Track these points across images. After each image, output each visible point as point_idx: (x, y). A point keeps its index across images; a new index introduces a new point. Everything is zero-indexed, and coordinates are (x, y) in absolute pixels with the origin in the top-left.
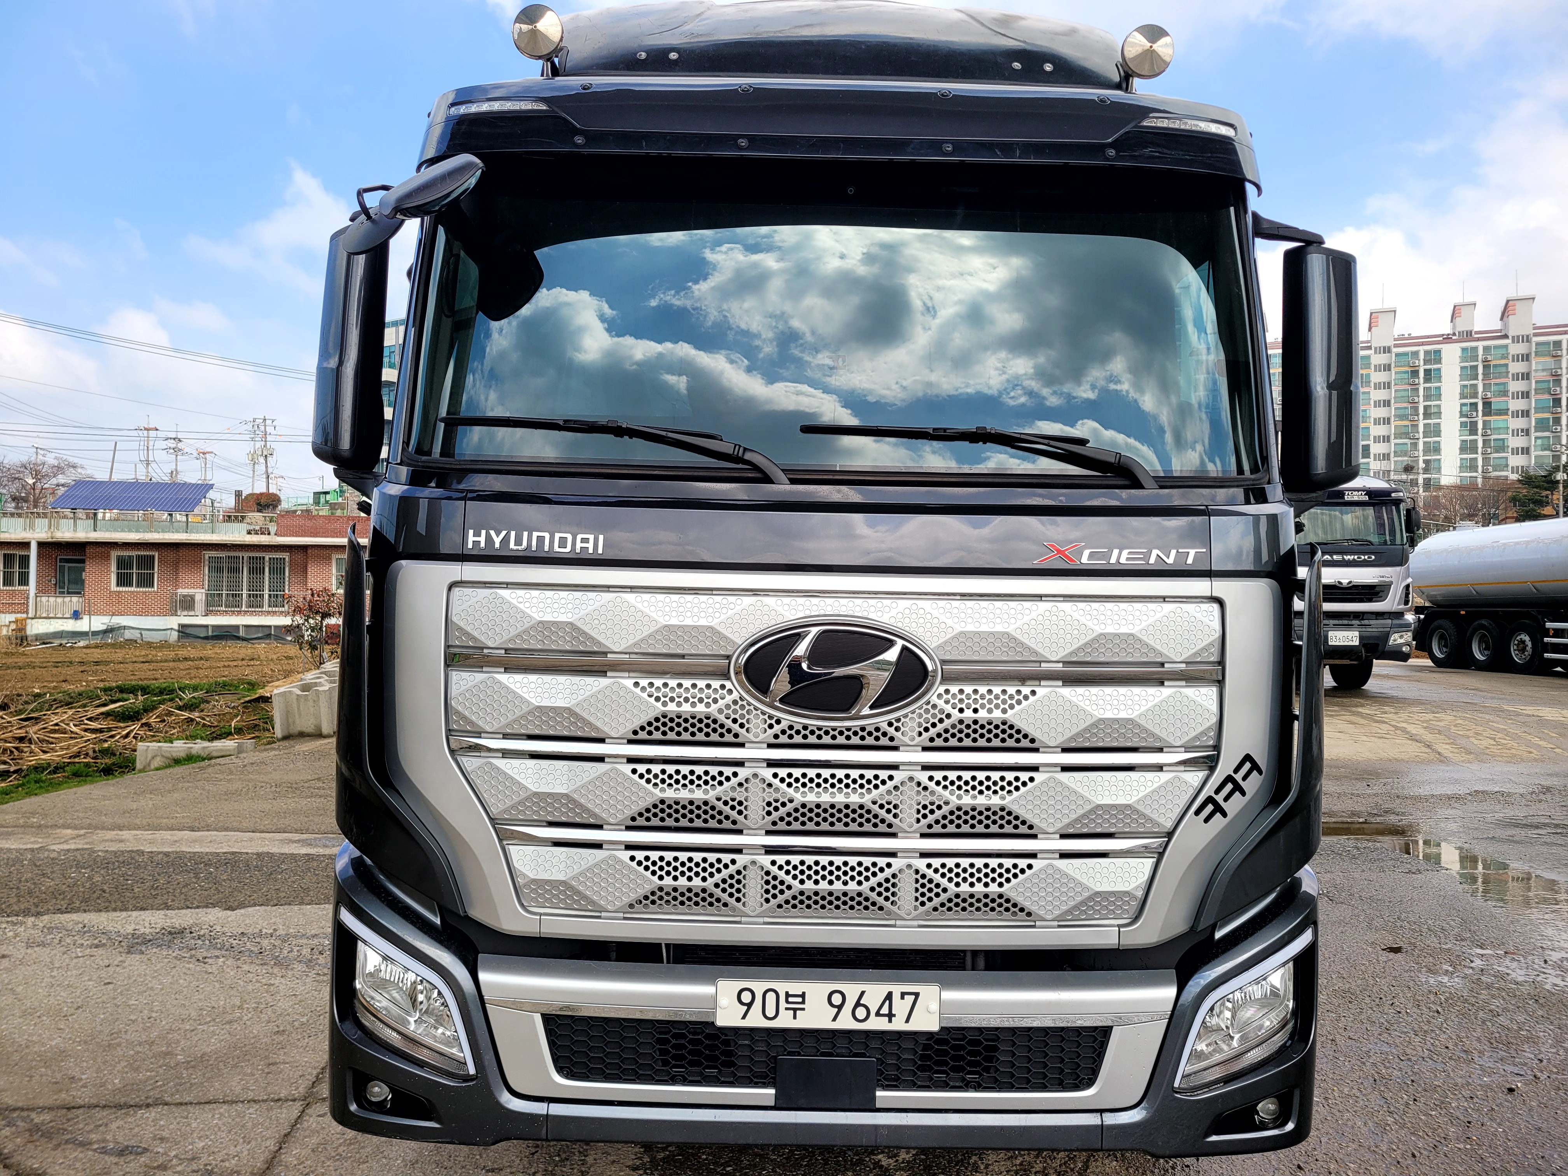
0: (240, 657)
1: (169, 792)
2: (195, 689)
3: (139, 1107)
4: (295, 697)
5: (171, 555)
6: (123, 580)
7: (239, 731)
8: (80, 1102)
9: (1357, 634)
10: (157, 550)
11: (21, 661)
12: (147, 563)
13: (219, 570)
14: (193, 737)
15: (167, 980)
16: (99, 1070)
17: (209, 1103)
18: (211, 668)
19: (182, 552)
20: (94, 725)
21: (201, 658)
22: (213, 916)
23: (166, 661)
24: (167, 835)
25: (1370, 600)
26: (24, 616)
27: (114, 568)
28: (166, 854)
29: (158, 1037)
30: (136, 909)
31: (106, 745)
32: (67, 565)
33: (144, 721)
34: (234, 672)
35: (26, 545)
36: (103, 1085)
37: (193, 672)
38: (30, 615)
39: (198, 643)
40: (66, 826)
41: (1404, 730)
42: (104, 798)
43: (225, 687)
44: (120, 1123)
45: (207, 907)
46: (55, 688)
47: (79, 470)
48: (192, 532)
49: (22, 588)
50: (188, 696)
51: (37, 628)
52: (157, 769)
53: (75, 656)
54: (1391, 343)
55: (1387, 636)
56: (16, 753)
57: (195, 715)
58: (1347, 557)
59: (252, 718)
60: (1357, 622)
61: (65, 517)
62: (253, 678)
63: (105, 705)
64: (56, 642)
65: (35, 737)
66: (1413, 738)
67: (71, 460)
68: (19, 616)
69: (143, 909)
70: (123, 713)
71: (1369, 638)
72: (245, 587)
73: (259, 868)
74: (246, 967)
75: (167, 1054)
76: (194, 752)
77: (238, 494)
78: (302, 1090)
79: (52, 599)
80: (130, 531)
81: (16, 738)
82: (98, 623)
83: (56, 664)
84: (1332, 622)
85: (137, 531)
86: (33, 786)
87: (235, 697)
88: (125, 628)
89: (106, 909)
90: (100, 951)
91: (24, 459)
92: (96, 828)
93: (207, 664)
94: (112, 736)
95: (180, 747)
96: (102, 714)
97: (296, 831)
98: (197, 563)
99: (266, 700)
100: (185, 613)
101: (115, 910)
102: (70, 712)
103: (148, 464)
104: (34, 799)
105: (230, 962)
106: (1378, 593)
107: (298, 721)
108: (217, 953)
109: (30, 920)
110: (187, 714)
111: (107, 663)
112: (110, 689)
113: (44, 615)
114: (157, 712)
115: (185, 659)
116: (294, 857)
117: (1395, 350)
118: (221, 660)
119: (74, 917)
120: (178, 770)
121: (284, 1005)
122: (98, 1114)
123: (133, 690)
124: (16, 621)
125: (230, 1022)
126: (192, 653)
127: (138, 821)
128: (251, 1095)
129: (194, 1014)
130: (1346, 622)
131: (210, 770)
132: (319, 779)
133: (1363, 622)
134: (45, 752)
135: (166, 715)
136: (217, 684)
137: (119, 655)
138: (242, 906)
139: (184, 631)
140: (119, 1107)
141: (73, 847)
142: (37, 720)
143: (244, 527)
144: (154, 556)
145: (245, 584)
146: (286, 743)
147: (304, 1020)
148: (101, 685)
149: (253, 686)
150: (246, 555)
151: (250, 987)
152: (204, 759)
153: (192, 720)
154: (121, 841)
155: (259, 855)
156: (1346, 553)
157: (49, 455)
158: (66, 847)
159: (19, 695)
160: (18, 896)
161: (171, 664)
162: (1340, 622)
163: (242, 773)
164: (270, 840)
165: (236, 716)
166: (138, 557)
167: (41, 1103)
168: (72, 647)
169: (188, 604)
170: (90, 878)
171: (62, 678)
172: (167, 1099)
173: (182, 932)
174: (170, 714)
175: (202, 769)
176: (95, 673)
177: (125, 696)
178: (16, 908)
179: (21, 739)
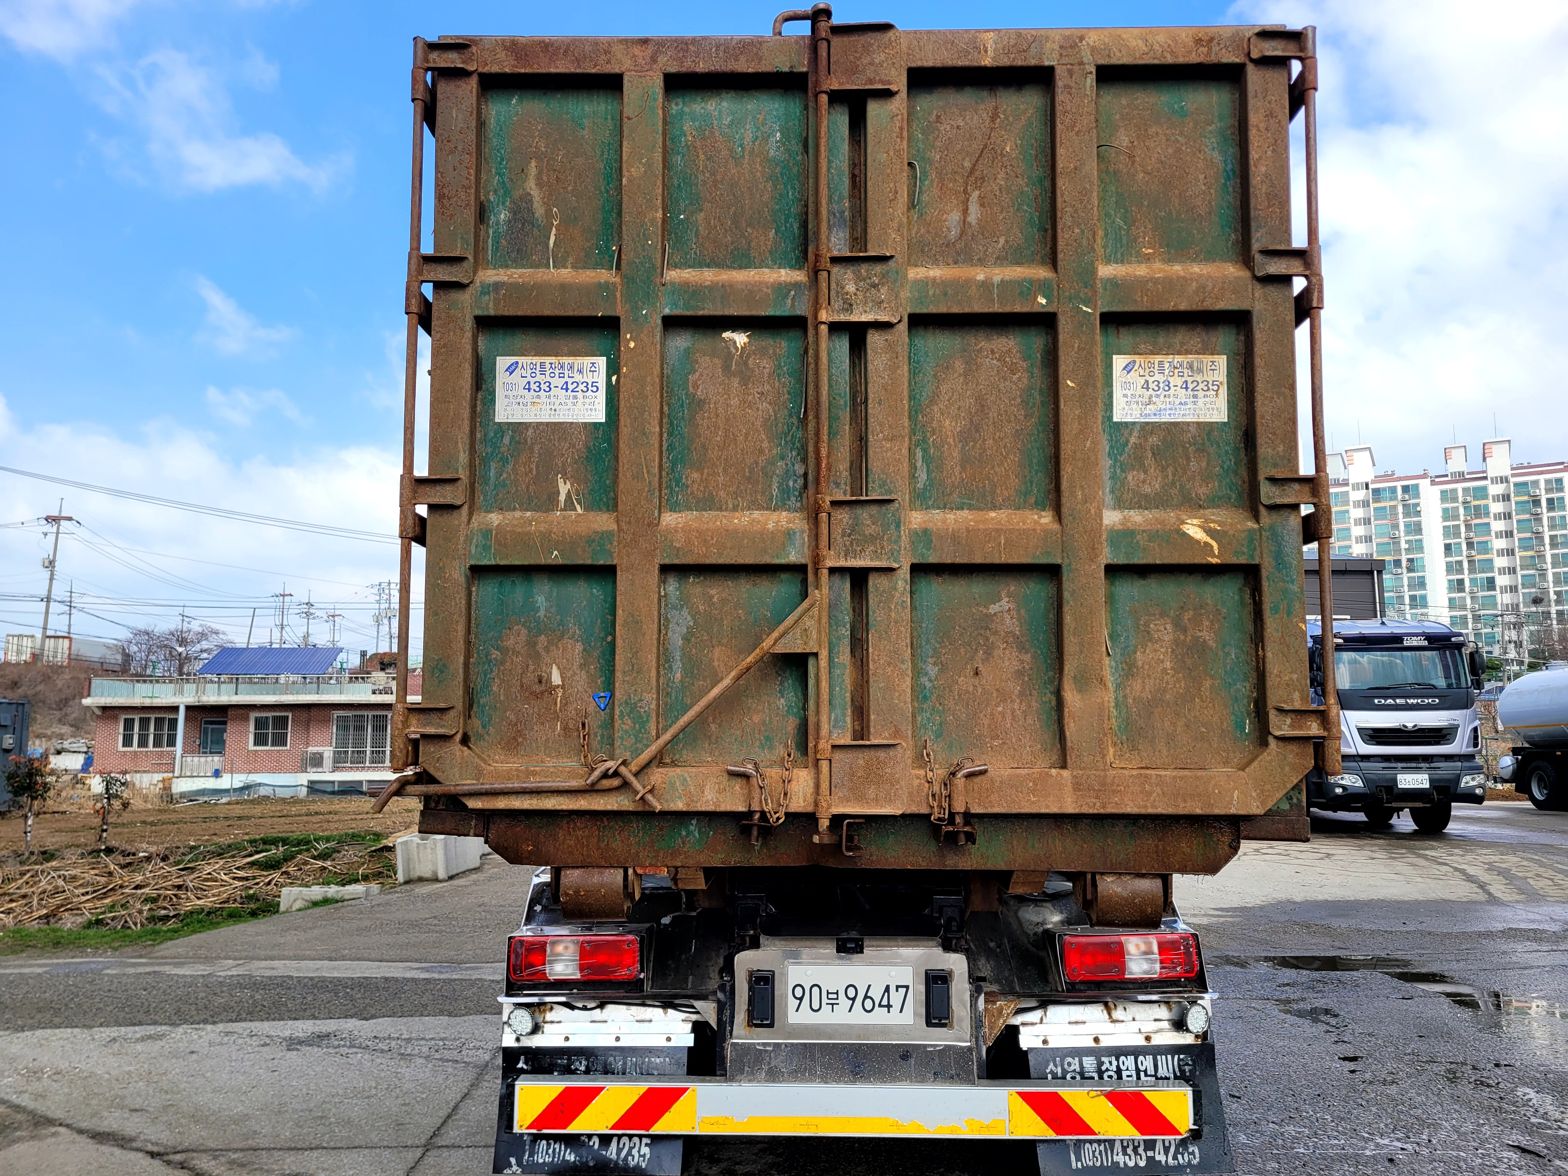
0: (365, 810)
1: (311, 929)
2: (328, 840)
3: (306, 1150)
4: (415, 845)
5: (304, 715)
6: (260, 740)
7: (366, 878)
8: (262, 1146)
9: (1426, 776)
10: (291, 710)
11: (173, 817)
12: (281, 722)
13: (346, 728)
14: (328, 883)
15: (319, 1069)
16: (273, 1127)
17: (355, 1148)
18: (339, 821)
19: (314, 712)
20: (241, 874)
21: (331, 813)
22: (352, 1024)
23: (300, 815)
24: (311, 964)
25: (1437, 743)
26: (171, 775)
27: (252, 728)
28: (311, 979)
29: (315, 1106)
30: (291, 1019)
31: (251, 892)
32: (210, 726)
33: (284, 870)
34: (361, 824)
35: (175, 709)
36: (278, 1136)
37: (325, 825)
38: (176, 774)
39: (326, 797)
40: (227, 958)
41: (1463, 872)
42: (257, 934)
43: (355, 838)
44: (292, 1159)
45: (346, 1017)
46: (207, 841)
47: (221, 636)
48: (323, 693)
49: (169, 749)
50: (321, 846)
51: (181, 786)
52: (300, 910)
53: (221, 812)
54: (1508, 472)
55: (1458, 779)
56: (175, 899)
57: (328, 864)
58: (1410, 701)
59: (376, 867)
60: (1427, 765)
61: (212, 682)
62: (378, 829)
63: (251, 855)
64: (202, 799)
65: (191, 885)
66: (1470, 879)
67: (215, 626)
68: (166, 775)
69: (295, 1019)
70: (266, 863)
71: (1439, 780)
72: (369, 744)
73: (386, 989)
74: (379, 1061)
75: (322, 1117)
76: (329, 895)
77: (363, 654)
78: (423, 1141)
79: (196, 759)
80: (268, 694)
81: (175, 886)
82: (238, 780)
83: (205, 820)
84: (1400, 765)
85: (274, 694)
86: (197, 926)
87: (361, 847)
88: (260, 785)
89: (267, 1019)
90: (266, 1049)
91: (172, 627)
92: (252, 958)
93: (336, 818)
94: (257, 884)
95: (317, 892)
96: (248, 863)
97: (416, 961)
98: (326, 721)
99: (390, 849)
100: (314, 770)
101: (274, 1020)
102: (221, 862)
103: (282, 628)
104: (198, 935)
105: (367, 1056)
106: (1445, 736)
107: (417, 867)
108: (355, 1050)
109: (209, 1027)
110: (320, 863)
111: (248, 818)
112: (255, 841)
113: (188, 774)
114: (295, 861)
115: (316, 813)
116: (414, 980)
117: (1513, 480)
118: (348, 814)
119: (243, 1024)
120: (317, 910)
121: (408, 1086)
122: (276, 1154)
123: (274, 842)
124: (164, 781)
125: (368, 1097)
126: (323, 808)
127: (286, 953)
128: (386, 1143)
129: (341, 1092)
130: (1414, 765)
131: (343, 910)
132: (435, 917)
133: (1433, 765)
134: (199, 898)
135: (303, 864)
136: (347, 835)
137: (257, 810)
138: (373, 1017)
139: (313, 788)
140: (290, 1149)
141: (235, 973)
142: (192, 870)
143: (369, 687)
144: (288, 717)
145: (369, 741)
146: (407, 887)
147: (424, 1096)
148: (247, 837)
149: (378, 836)
150: (371, 713)
151: (383, 1074)
152: (337, 902)
153: (325, 868)
154: (273, 969)
155: (386, 979)
156: (1410, 697)
157: (194, 622)
158: (230, 973)
159: (178, 848)
160: (197, 1010)
161: (305, 818)
162: (1409, 765)
163: (371, 912)
164: (395, 968)
165: (363, 864)
166: (274, 718)
167: (235, 1146)
168: (215, 804)
169: (317, 761)
170: (252, 997)
171: (212, 832)
172: (325, 1145)
173: (328, 1035)
174: (306, 863)
175: (336, 909)
176: (240, 827)
177: (268, 847)
178: (196, 1018)
179: (179, 887)
